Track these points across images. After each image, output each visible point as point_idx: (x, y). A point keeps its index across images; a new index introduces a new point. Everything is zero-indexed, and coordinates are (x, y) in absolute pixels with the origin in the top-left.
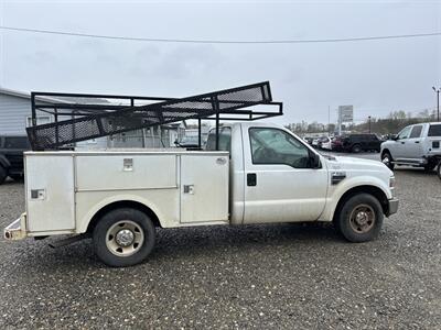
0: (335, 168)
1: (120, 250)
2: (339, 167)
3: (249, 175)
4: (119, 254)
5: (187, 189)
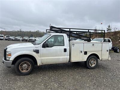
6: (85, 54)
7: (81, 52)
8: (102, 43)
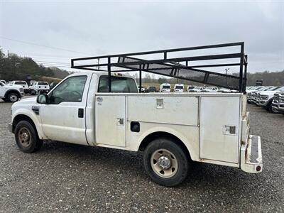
6: (132, 129)
7: (121, 122)
8: (198, 97)
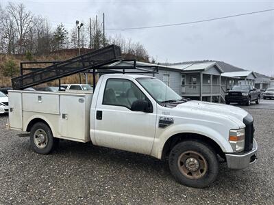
0: (164, 113)
1: (40, 144)
2: (168, 113)
3: (98, 111)
4: (38, 146)
5: (64, 116)
